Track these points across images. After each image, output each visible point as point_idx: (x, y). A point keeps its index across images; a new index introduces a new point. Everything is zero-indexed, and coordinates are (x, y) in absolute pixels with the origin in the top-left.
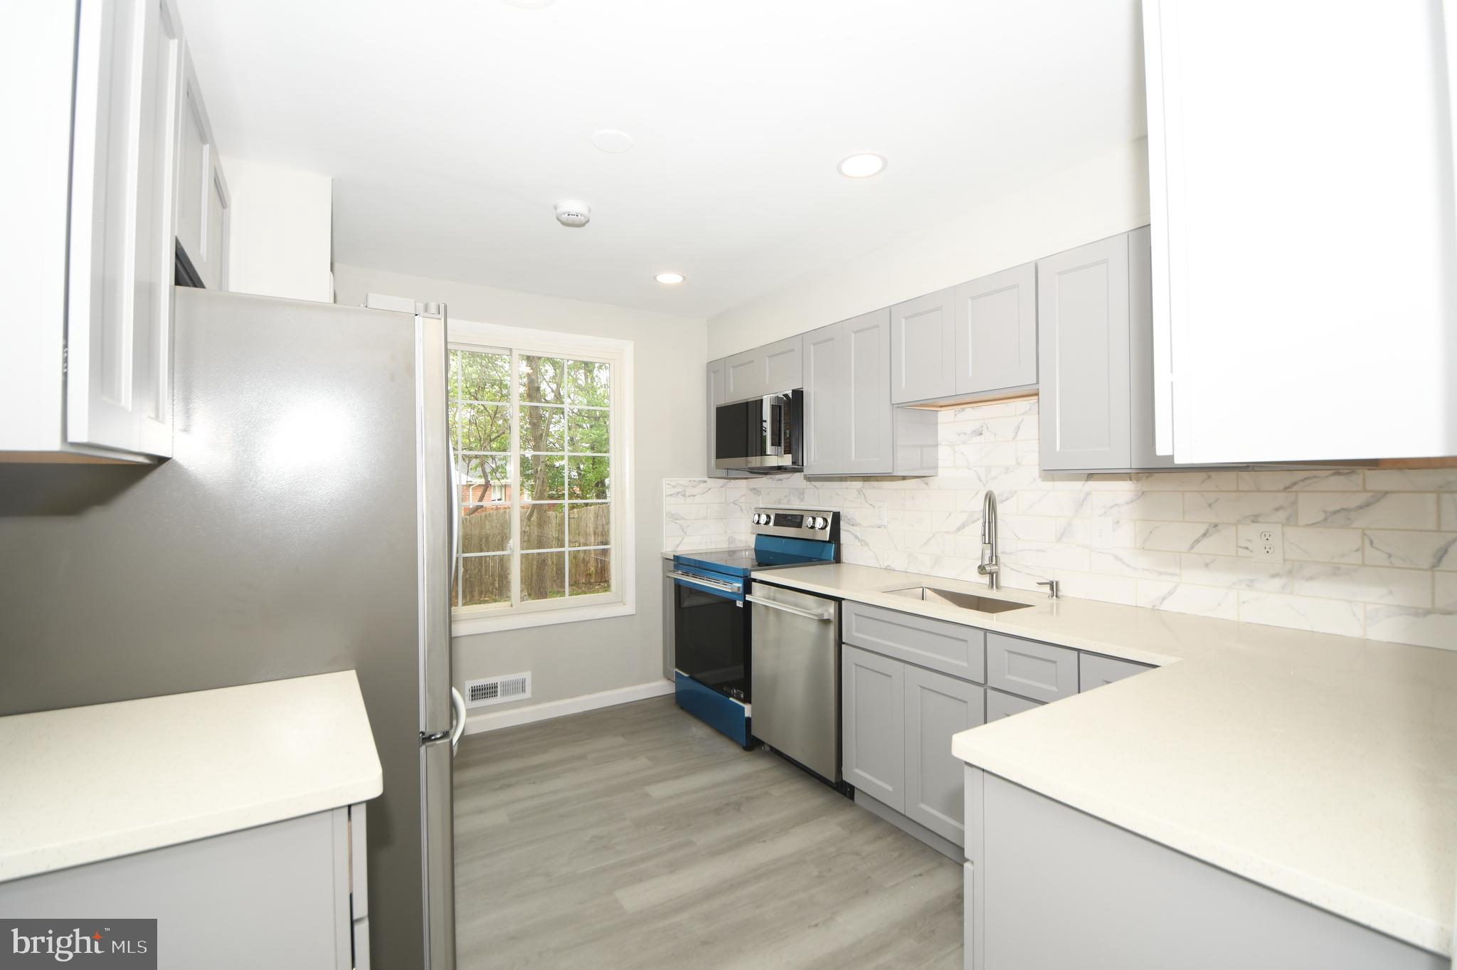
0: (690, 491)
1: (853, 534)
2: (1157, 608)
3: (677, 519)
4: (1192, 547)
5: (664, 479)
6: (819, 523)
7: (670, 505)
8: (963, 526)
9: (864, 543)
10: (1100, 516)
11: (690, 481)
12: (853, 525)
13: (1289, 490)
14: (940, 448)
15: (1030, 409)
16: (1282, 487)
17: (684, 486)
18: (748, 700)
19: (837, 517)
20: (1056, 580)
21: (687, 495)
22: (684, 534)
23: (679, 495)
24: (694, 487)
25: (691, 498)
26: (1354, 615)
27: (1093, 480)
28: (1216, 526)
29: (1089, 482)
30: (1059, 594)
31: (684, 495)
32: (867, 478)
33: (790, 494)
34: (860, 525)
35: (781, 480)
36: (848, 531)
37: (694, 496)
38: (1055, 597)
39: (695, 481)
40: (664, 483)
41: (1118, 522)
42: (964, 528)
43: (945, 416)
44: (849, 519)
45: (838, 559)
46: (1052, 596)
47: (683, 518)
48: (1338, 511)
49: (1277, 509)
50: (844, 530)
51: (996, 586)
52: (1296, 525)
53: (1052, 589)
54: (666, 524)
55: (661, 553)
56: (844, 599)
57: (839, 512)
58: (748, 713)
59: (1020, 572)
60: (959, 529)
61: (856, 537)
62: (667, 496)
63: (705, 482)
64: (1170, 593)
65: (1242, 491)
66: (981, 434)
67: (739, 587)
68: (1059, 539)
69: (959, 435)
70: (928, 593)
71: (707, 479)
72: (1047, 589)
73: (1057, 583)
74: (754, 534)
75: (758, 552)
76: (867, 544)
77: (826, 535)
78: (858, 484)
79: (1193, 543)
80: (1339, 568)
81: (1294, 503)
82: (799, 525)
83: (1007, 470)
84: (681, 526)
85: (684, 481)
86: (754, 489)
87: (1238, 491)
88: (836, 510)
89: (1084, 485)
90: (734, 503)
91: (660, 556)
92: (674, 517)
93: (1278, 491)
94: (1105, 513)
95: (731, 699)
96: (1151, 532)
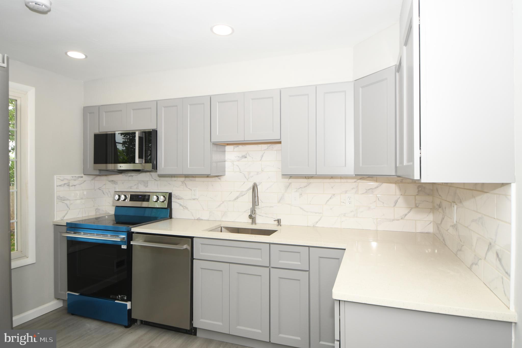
0: (72, 183)
1: (178, 203)
2: (315, 226)
3: (64, 200)
4: (326, 203)
5: (55, 176)
6: (162, 198)
7: (59, 192)
8: (237, 198)
9: (185, 208)
10: (295, 192)
11: (72, 177)
12: (179, 199)
13: (356, 182)
14: (226, 163)
15: (267, 148)
16: (354, 181)
17: (69, 180)
18: (129, 299)
19: (170, 195)
20: (280, 218)
21: (71, 184)
22: (68, 209)
23: (66, 185)
24: (75, 180)
25: (74, 187)
26: (374, 223)
27: (292, 179)
28: (334, 195)
29: (290, 179)
30: (281, 224)
31: (69, 185)
32: (187, 176)
33: (138, 184)
34: (183, 199)
35: (132, 176)
36: (175, 202)
37: (75, 186)
38: (279, 226)
39: (75, 177)
40: (55, 178)
41: (301, 194)
42: (238, 198)
43: (228, 148)
44: (176, 196)
45: (171, 217)
46: (278, 225)
47: (68, 200)
48: (370, 189)
49: (353, 189)
50: (173, 202)
51: (255, 223)
52: (358, 194)
53: (278, 222)
54: (57, 203)
55: (53, 222)
56: (194, 237)
57: (171, 193)
58: (129, 307)
59: (263, 216)
60: (235, 199)
61: (181, 205)
62: (57, 186)
63: (82, 177)
64: (319, 220)
65: (342, 182)
66: (246, 157)
67: (124, 238)
68: (279, 202)
69: (235, 157)
70: (223, 229)
71: (83, 175)
72: (276, 222)
73: (280, 220)
74: (114, 206)
75: (116, 216)
76: (187, 208)
77: (165, 205)
78: (183, 179)
79: (327, 201)
80: (370, 208)
81: (357, 187)
82: (148, 200)
83: (258, 173)
84: (67, 204)
85: (69, 177)
86: (112, 181)
87: (341, 182)
88: (170, 191)
89: (288, 180)
90: (99, 189)
91: (52, 224)
92: (62, 199)
93: (353, 182)
94: (297, 191)
95: (116, 301)
96: (313, 198)
